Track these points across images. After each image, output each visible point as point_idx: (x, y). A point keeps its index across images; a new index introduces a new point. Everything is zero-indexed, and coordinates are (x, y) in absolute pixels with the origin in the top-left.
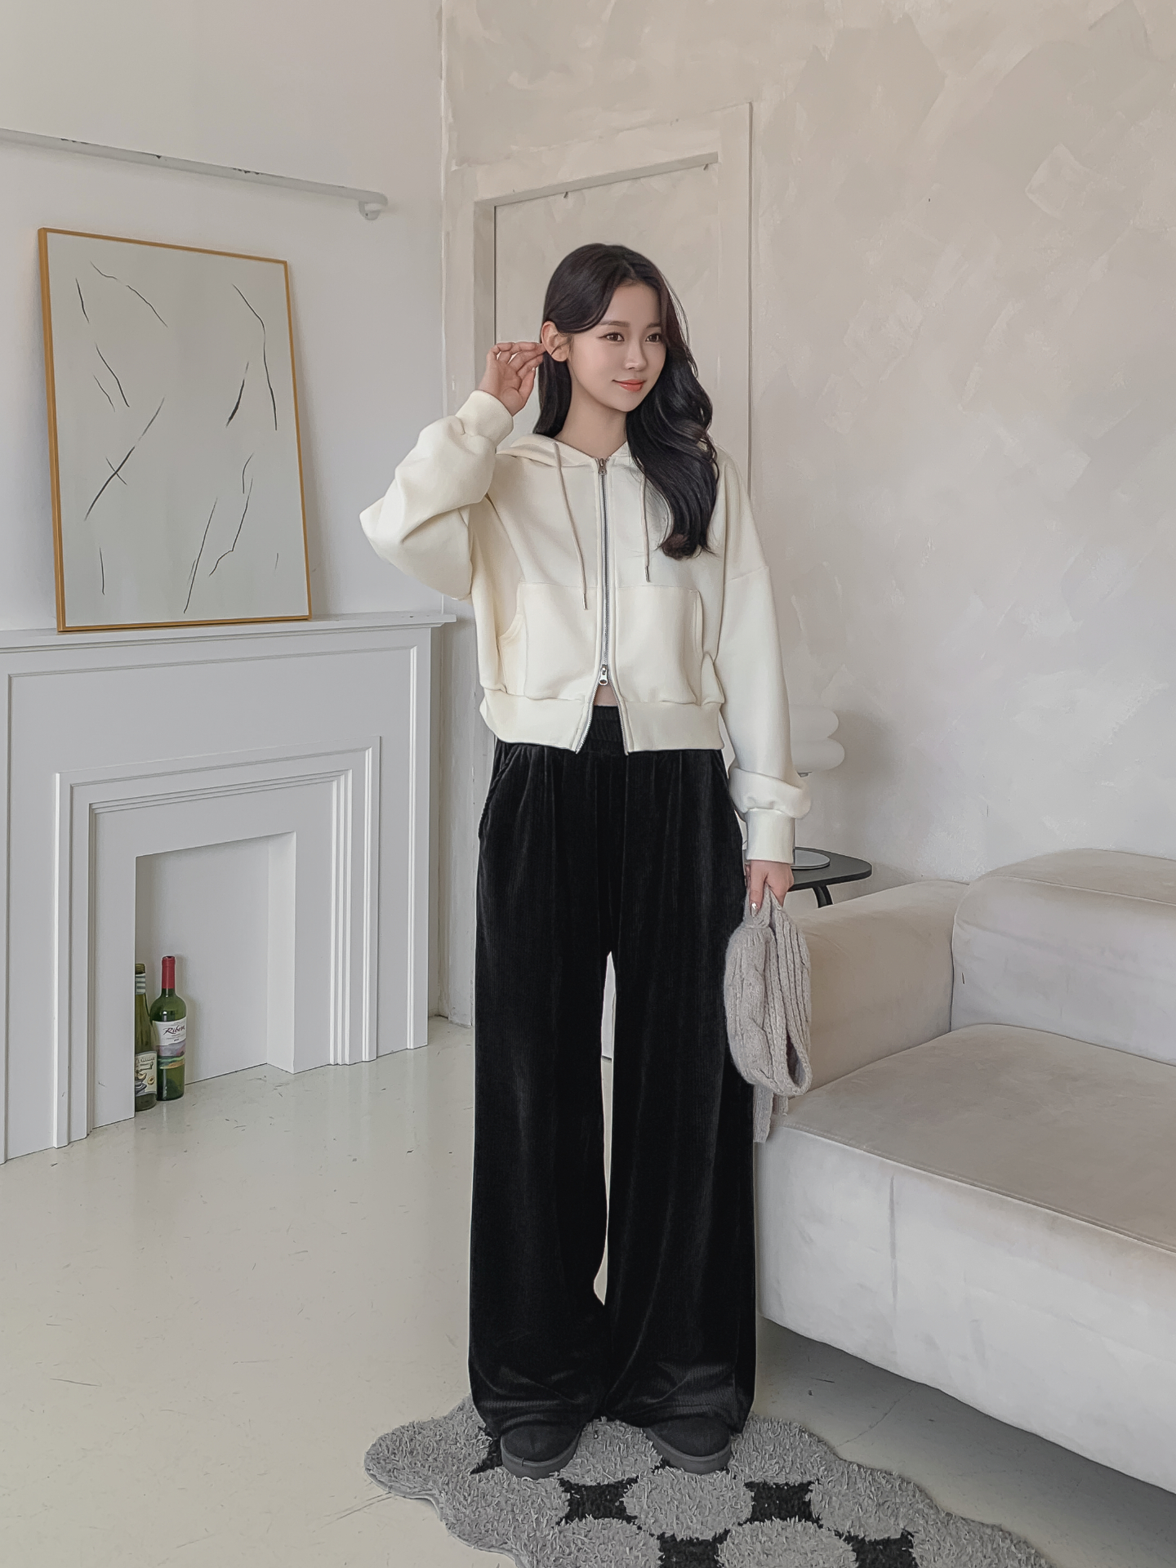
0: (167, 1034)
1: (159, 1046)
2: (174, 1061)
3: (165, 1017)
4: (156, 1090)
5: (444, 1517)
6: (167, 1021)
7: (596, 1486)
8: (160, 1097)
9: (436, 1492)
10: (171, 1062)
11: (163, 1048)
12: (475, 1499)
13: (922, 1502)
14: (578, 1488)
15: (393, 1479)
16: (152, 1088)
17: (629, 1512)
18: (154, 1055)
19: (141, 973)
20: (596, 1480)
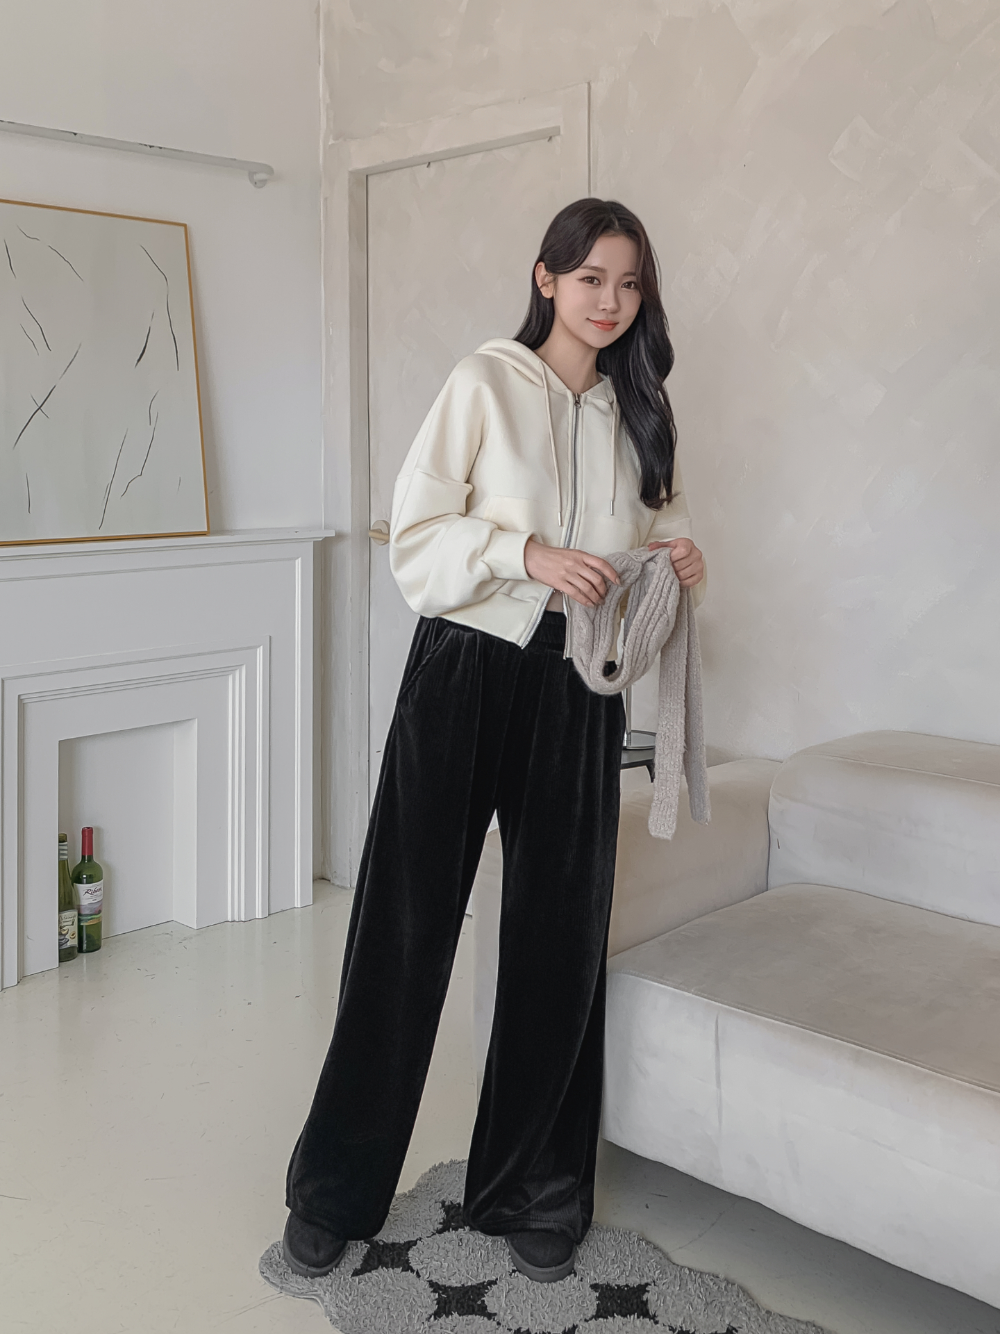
0: (86, 895)
1: (79, 906)
2: (92, 919)
3: (85, 880)
4: (77, 943)
5: (328, 1313)
6: (87, 883)
7: (460, 1287)
8: (80, 950)
9: (322, 1293)
10: (89, 920)
11: (83, 907)
12: (356, 1298)
13: (745, 1301)
14: (445, 1289)
15: (284, 1281)
16: (73, 942)
17: (490, 1309)
18: (76, 913)
19: (64, 841)
20: (461, 1282)
